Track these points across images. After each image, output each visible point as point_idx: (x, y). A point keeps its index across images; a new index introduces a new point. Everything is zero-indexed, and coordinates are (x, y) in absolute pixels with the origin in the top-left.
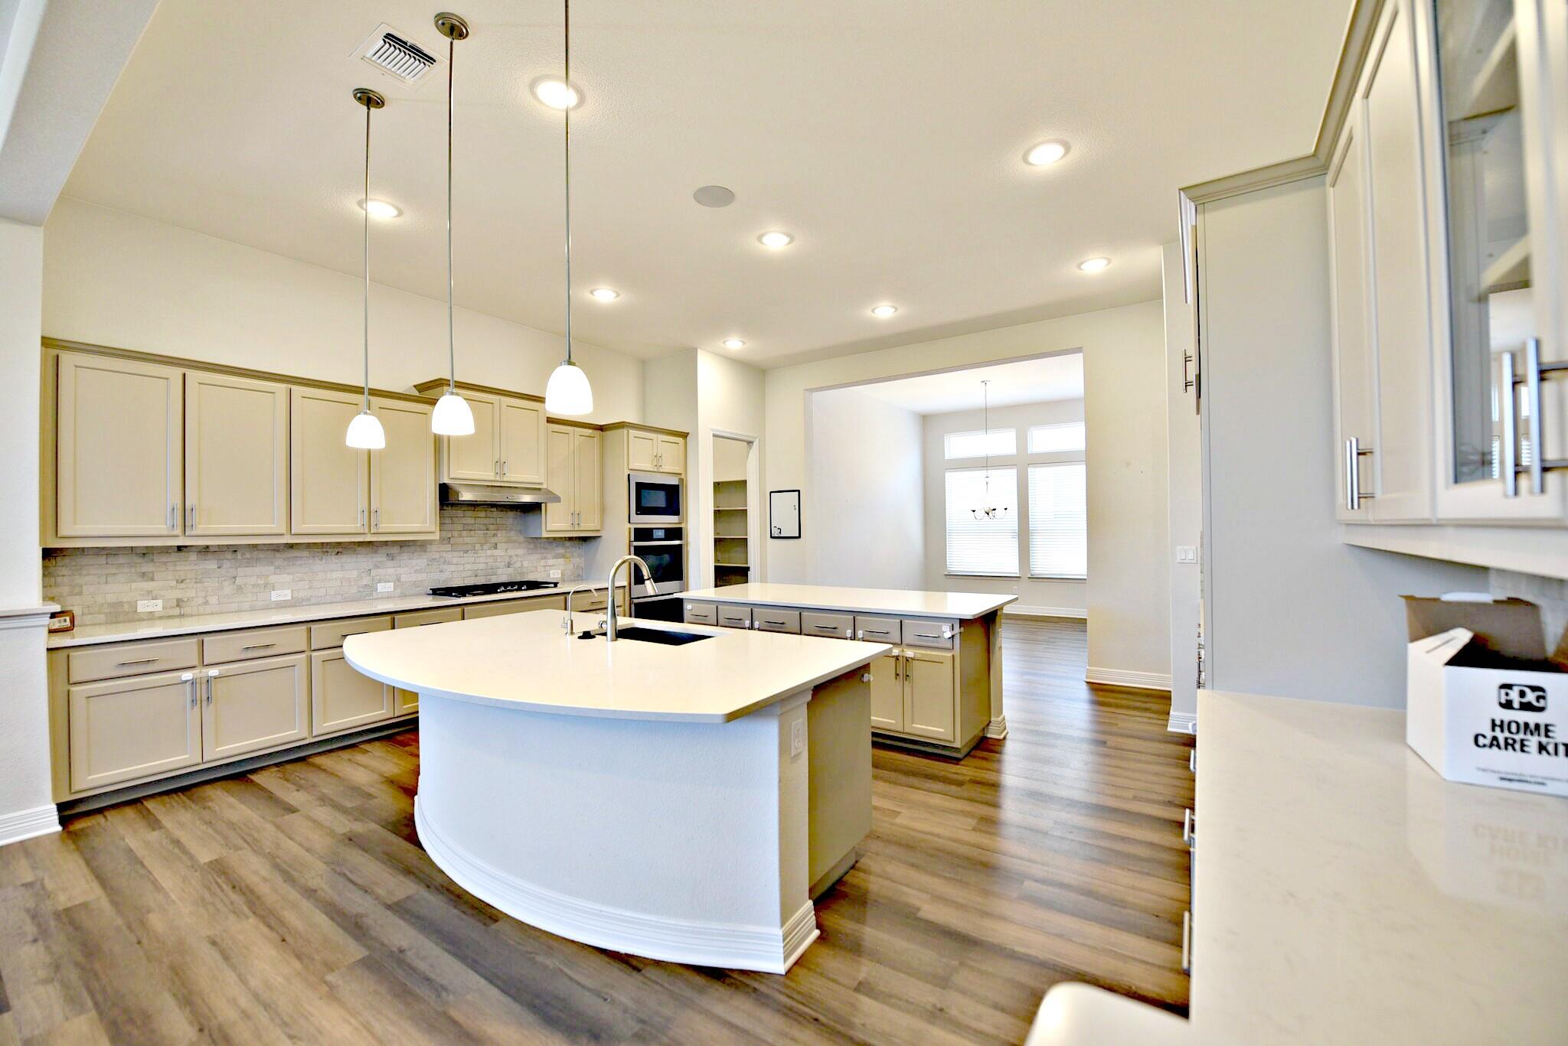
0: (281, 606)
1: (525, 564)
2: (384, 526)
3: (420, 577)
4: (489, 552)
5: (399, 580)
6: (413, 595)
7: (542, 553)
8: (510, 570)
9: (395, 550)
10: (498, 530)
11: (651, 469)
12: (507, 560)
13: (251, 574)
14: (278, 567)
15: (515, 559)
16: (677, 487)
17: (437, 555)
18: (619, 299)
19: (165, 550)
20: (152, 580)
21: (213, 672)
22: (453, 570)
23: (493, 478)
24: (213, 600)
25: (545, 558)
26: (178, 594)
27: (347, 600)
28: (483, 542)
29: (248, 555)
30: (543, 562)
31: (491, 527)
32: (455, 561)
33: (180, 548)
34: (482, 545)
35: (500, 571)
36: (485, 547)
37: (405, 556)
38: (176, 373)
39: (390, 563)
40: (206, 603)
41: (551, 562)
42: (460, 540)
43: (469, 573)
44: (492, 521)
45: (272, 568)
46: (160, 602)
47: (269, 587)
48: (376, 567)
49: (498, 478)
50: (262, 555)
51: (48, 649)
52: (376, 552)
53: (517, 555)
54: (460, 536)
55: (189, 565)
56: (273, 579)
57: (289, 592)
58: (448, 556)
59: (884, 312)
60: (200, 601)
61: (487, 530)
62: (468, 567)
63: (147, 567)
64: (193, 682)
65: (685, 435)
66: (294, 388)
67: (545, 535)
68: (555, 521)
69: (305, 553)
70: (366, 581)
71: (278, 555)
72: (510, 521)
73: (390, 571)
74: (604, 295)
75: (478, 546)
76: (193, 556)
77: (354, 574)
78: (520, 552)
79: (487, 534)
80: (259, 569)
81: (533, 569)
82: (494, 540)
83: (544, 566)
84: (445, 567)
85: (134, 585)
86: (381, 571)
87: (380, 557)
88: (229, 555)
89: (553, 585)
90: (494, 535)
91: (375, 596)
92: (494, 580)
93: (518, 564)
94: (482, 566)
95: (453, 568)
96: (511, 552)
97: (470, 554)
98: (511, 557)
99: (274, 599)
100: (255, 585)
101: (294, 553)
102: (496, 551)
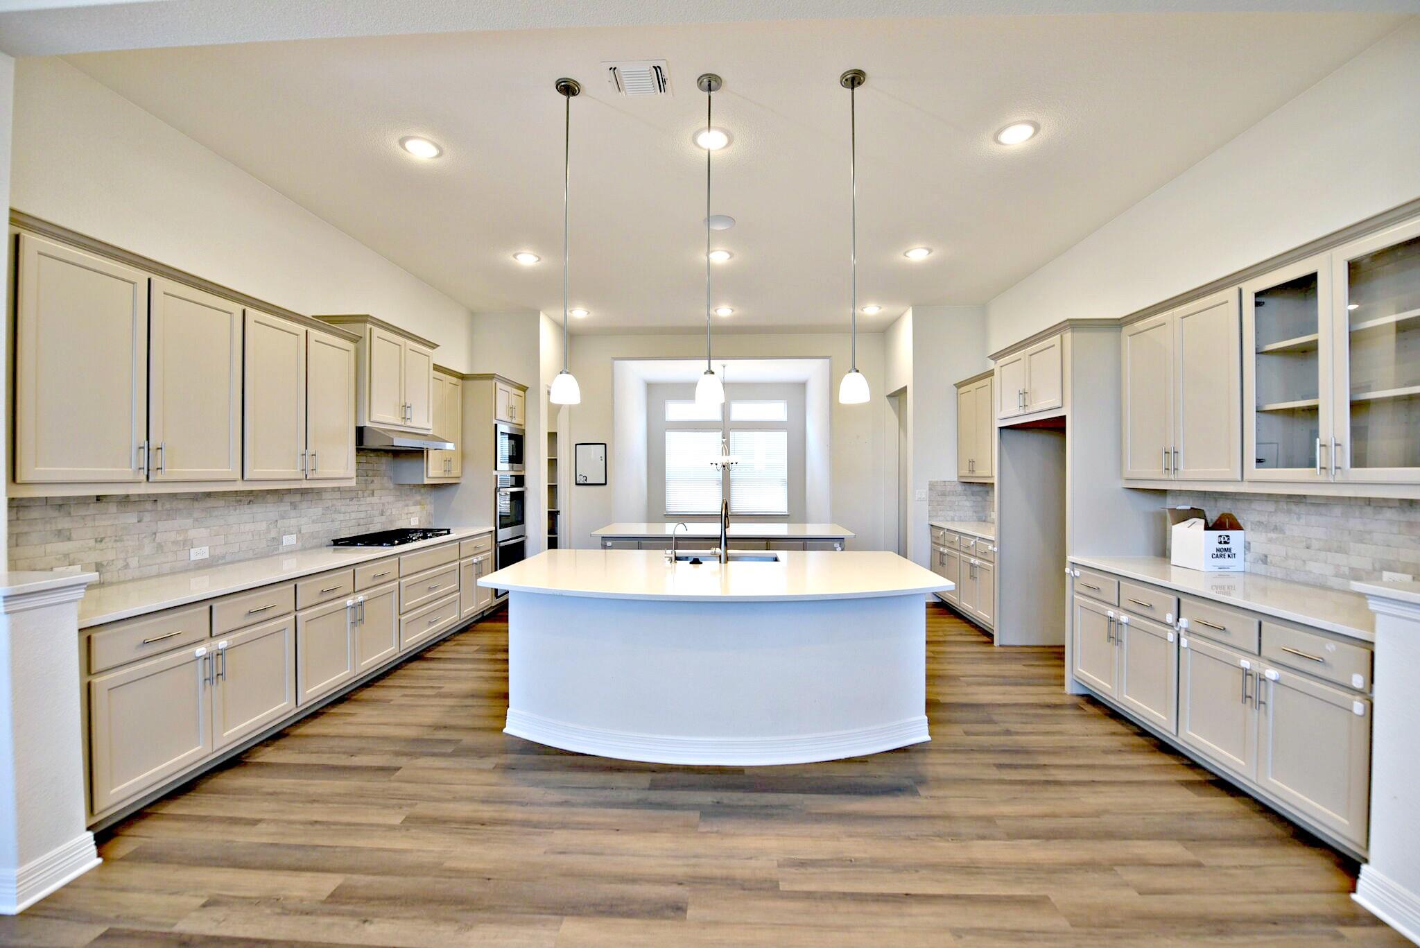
0: (199, 566)
1: (394, 511)
2: (319, 473)
3: (317, 527)
4: (369, 500)
5: (300, 533)
6: (311, 548)
7: (405, 500)
8: (383, 518)
9: (297, 498)
10: (375, 476)
12: (381, 508)
14: (197, 520)
15: (386, 506)
16: (522, 436)
18: (539, 263)
19: (83, 501)
20: (69, 539)
22: (342, 519)
24: (134, 562)
25: (407, 506)
26: (94, 557)
28: (364, 489)
29: (168, 506)
31: (370, 473)
32: (343, 509)
33: (98, 498)
34: (363, 492)
36: (366, 495)
37: (304, 505)
38: (143, 277)
39: (293, 513)
40: (127, 566)
41: (412, 509)
43: (353, 522)
45: (192, 520)
47: (188, 544)
48: (283, 518)
49: (400, 423)
50: (181, 505)
51: (80, 630)
52: (281, 501)
53: (389, 503)
55: (111, 520)
56: (192, 533)
57: (206, 549)
58: (338, 504)
59: (724, 312)
60: (121, 564)
61: (367, 476)
62: (353, 515)
63: (64, 523)
65: (524, 389)
66: (248, 308)
67: (426, 481)
68: (434, 470)
69: (221, 503)
70: (273, 534)
71: (197, 505)
72: (384, 467)
73: (293, 521)
74: (527, 259)
75: (360, 494)
76: (113, 508)
77: (263, 526)
78: (390, 499)
79: (367, 480)
80: (181, 522)
81: (400, 517)
82: (371, 487)
83: (407, 514)
84: (336, 516)
85: (49, 547)
86: (286, 522)
87: (285, 507)
88: (149, 506)
89: (446, 532)
90: (373, 481)
91: (281, 550)
93: (389, 512)
94: (363, 515)
95: (341, 517)
96: (384, 499)
97: (355, 501)
98: (384, 505)
99: (193, 558)
100: (175, 543)
101: (210, 503)
102: (372, 498)
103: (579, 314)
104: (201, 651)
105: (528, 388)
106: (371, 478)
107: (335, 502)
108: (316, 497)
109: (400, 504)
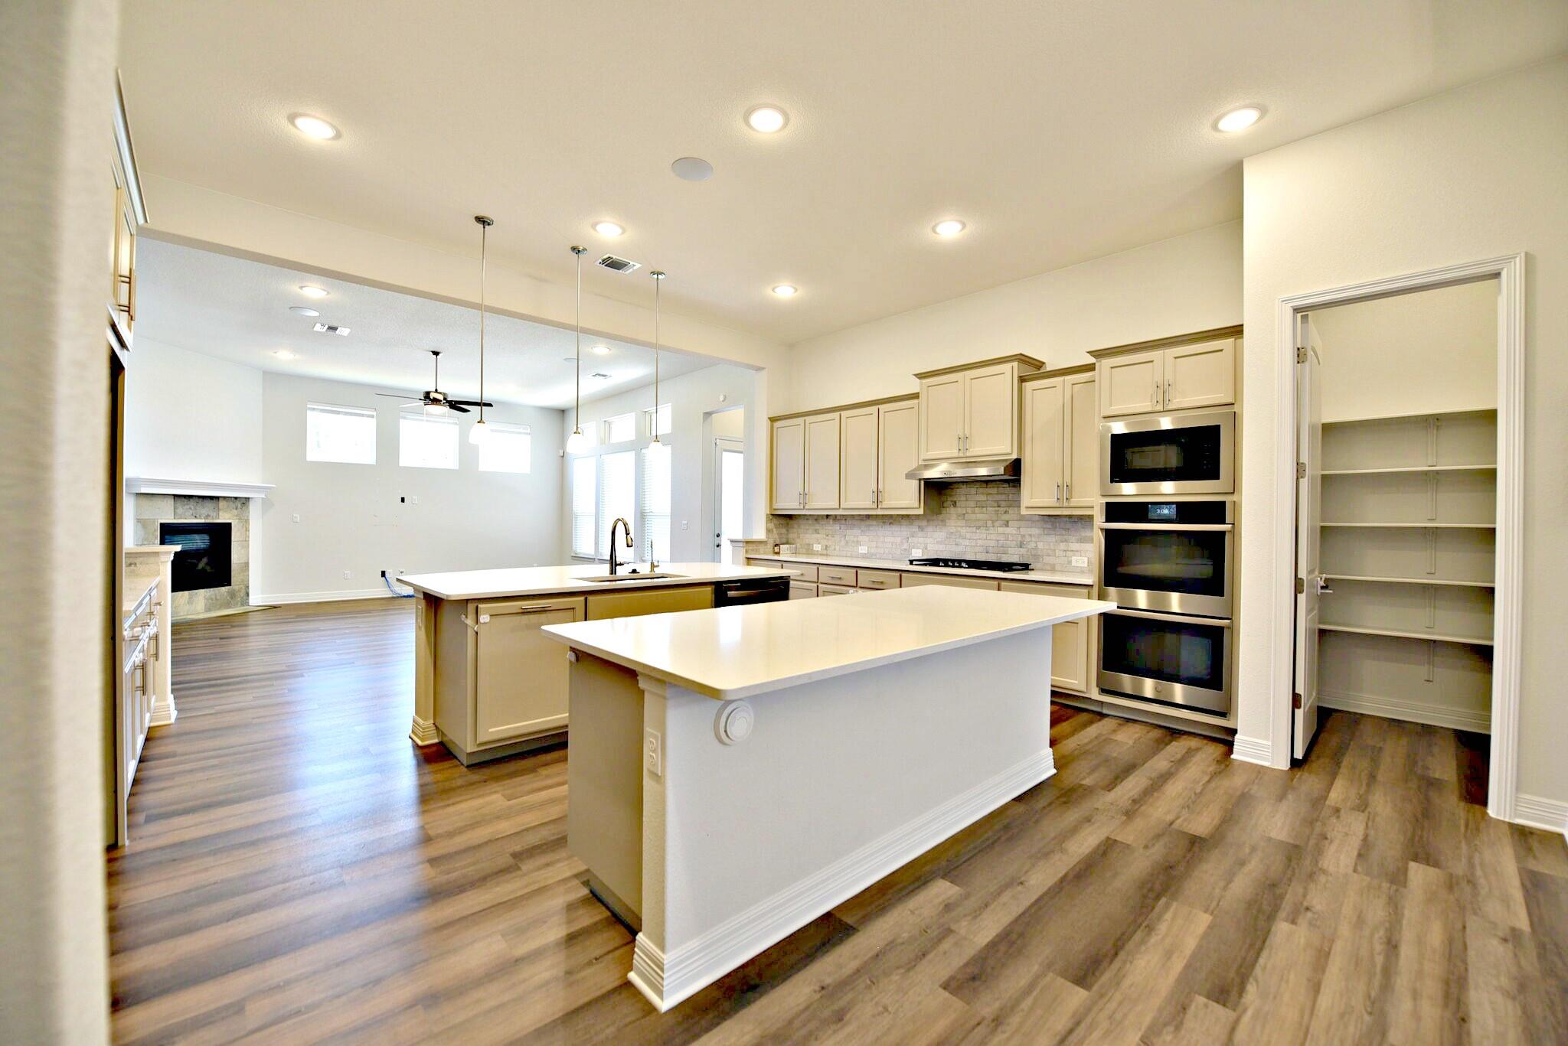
0: (864, 557)
1: (1040, 545)
2: (887, 504)
4: (1001, 530)
5: (926, 549)
7: (1063, 535)
8: (1023, 551)
11: (1149, 409)
12: (1020, 539)
13: (854, 533)
15: (1028, 539)
17: (953, 530)
20: (818, 533)
25: (1066, 541)
26: (825, 542)
27: (894, 559)
28: (994, 519)
30: (1063, 546)
31: (1003, 504)
32: (968, 536)
34: (993, 522)
35: (1011, 551)
36: (997, 524)
37: (930, 529)
39: (920, 534)
41: (1075, 546)
42: (973, 516)
43: (981, 549)
44: (1003, 497)
45: (859, 531)
46: (820, 546)
47: (859, 543)
50: (855, 522)
52: (912, 524)
53: (1031, 535)
54: (974, 513)
56: (861, 538)
57: (867, 548)
58: (963, 531)
60: (833, 547)
61: (999, 506)
62: (980, 542)
63: (817, 527)
66: (841, 413)
68: (1037, 496)
70: (905, 546)
73: (921, 540)
75: (989, 523)
76: (831, 522)
77: (899, 540)
78: (1035, 531)
79: (998, 511)
80: (856, 531)
81: (1051, 553)
82: (1006, 517)
84: (961, 541)
85: (813, 536)
86: (915, 540)
88: (843, 522)
90: (1005, 512)
92: (1005, 559)
93: (1033, 545)
94: (992, 543)
95: (967, 542)
96: (1023, 531)
97: (983, 530)
98: (1023, 536)
99: (860, 552)
100: (853, 542)
101: (869, 522)
102: (1005, 529)
106: (1005, 509)
107: (959, 529)
108: (940, 523)
109: (1052, 539)
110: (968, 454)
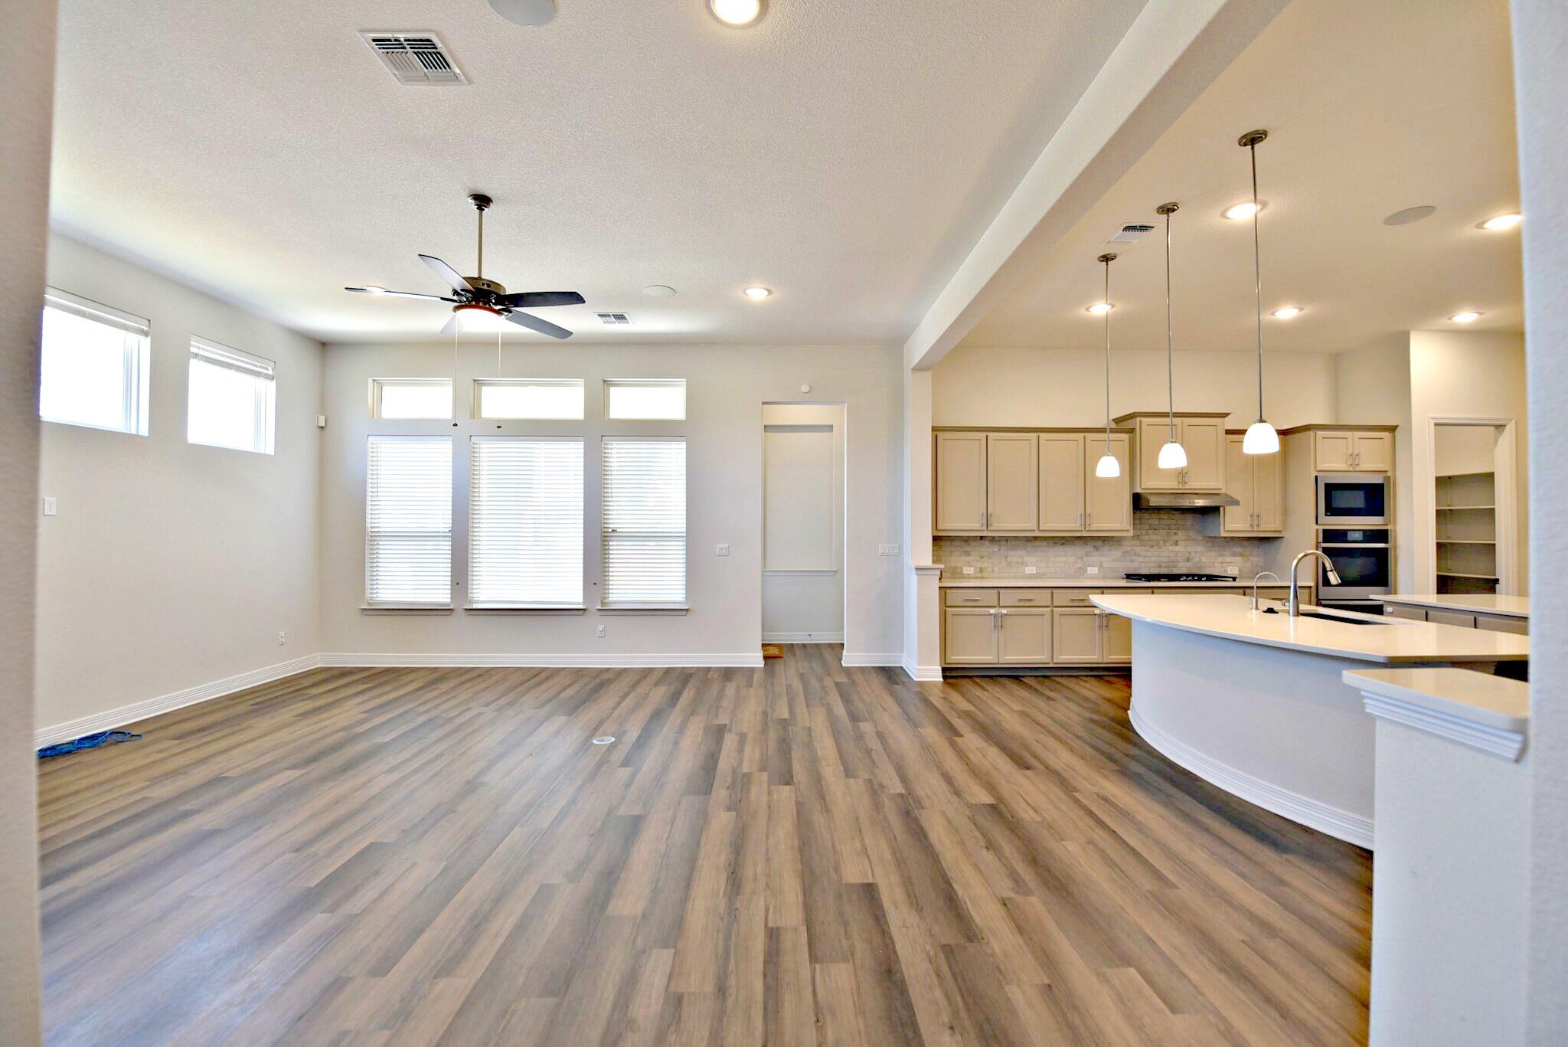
0: (1030, 577)
1: (1204, 559)
2: (1094, 526)
3: (1118, 564)
4: (1171, 548)
5: (1102, 566)
6: (1111, 578)
7: (1219, 551)
8: (1190, 564)
9: (1099, 543)
10: (1178, 529)
11: (1346, 469)
12: (1187, 555)
13: (1016, 555)
14: (1029, 552)
15: (1193, 554)
16: (1382, 485)
17: (1129, 549)
18: (1302, 312)
19: (975, 538)
20: (969, 555)
21: (1004, 611)
22: (1141, 560)
23: (1176, 487)
24: (996, 570)
25: (1223, 556)
26: (980, 565)
27: (1067, 577)
28: (1166, 539)
29: (1013, 543)
30: (1220, 559)
31: (1173, 527)
32: (1143, 553)
33: (982, 538)
34: (1165, 542)
35: (1180, 564)
36: (1168, 544)
37: (1106, 548)
38: (983, 435)
39: (1095, 553)
40: (993, 571)
41: (1229, 559)
42: (1146, 537)
43: (1154, 565)
44: (1173, 522)
45: (1025, 552)
46: (972, 568)
47: (1024, 564)
48: (1087, 555)
49: (1180, 487)
50: (1020, 543)
51: (940, 587)
52: (1086, 544)
53: (1195, 552)
54: (1147, 534)
55: (985, 548)
56: (1026, 559)
57: (1035, 568)
58: (1138, 549)
60: (990, 570)
61: (1169, 529)
62: (1153, 559)
63: (967, 548)
64: (995, 616)
65: (1392, 429)
66: (1041, 435)
67: (1223, 534)
68: (1233, 522)
69: (1044, 543)
70: (1080, 565)
71: (1029, 544)
72: (1189, 522)
73: (1096, 558)
74: (1287, 313)
75: (1161, 543)
76: (987, 543)
77: (1072, 559)
78: (1199, 548)
79: (1169, 533)
80: (1019, 552)
81: (1211, 565)
82: (1175, 538)
83: (1222, 563)
84: (1135, 558)
85: (962, 558)
86: (1090, 559)
87: (1089, 548)
88: (1004, 543)
89: (1231, 579)
90: (1175, 534)
91: (1088, 576)
92: (1175, 571)
93: (1197, 559)
94: (1164, 560)
95: (1141, 559)
96: (1189, 549)
97: (1155, 548)
98: (1190, 553)
99: (1027, 572)
100: (1017, 562)
101: (1038, 543)
102: (1177, 547)
103: (1466, 318)
104: (992, 611)
105: (1397, 426)
106: (1174, 531)
107: (1133, 548)
108: (1116, 543)
109: (1212, 554)
110: (1187, 487)
